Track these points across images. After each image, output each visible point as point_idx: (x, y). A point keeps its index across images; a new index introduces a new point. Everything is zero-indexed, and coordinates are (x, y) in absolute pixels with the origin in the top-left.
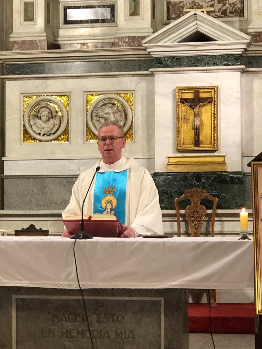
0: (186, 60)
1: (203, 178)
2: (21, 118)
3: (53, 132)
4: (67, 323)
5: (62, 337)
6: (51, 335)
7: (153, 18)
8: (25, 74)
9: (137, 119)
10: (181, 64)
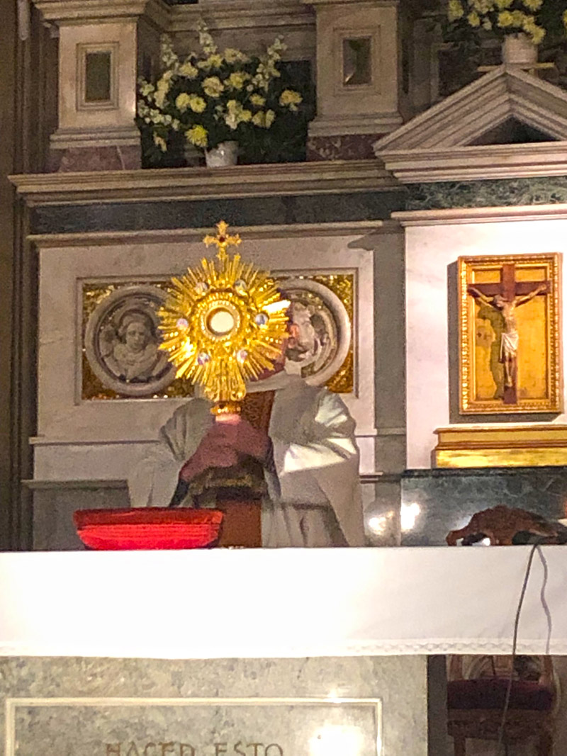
0: (483, 190)
1: (526, 482)
2: (76, 337)
3: (155, 373)
7: (404, 89)
8: (86, 231)
9: (364, 339)
10: (470, 201)
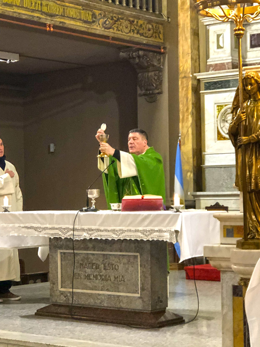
2: (215, 122)
4: (88, 270)
5: (85, 279)
6: (80, 278)
